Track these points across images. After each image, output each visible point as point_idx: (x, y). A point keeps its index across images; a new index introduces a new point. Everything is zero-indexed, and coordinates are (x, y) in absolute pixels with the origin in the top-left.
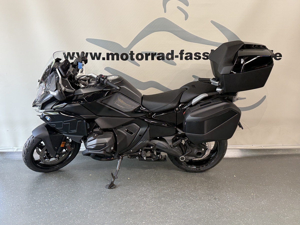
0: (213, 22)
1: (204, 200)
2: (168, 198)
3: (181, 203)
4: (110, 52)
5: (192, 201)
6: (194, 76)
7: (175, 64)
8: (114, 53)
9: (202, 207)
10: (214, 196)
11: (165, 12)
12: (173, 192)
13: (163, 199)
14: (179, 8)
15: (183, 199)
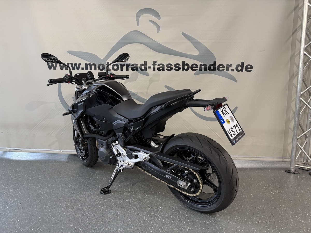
0: (183, 34)
1: (144, 212)
2: (106, 206)
3: (115, 213)
4: (88, 63)
5: (129, 212)
6: (166, 87)
7: (148, 75)
8: (92, 64)
9: (136, 220)
10: (158, 208)
11: (138, 25)
12: (117, 200)
13: (98, 208)
14: (151, 21)
15: (120, 209)
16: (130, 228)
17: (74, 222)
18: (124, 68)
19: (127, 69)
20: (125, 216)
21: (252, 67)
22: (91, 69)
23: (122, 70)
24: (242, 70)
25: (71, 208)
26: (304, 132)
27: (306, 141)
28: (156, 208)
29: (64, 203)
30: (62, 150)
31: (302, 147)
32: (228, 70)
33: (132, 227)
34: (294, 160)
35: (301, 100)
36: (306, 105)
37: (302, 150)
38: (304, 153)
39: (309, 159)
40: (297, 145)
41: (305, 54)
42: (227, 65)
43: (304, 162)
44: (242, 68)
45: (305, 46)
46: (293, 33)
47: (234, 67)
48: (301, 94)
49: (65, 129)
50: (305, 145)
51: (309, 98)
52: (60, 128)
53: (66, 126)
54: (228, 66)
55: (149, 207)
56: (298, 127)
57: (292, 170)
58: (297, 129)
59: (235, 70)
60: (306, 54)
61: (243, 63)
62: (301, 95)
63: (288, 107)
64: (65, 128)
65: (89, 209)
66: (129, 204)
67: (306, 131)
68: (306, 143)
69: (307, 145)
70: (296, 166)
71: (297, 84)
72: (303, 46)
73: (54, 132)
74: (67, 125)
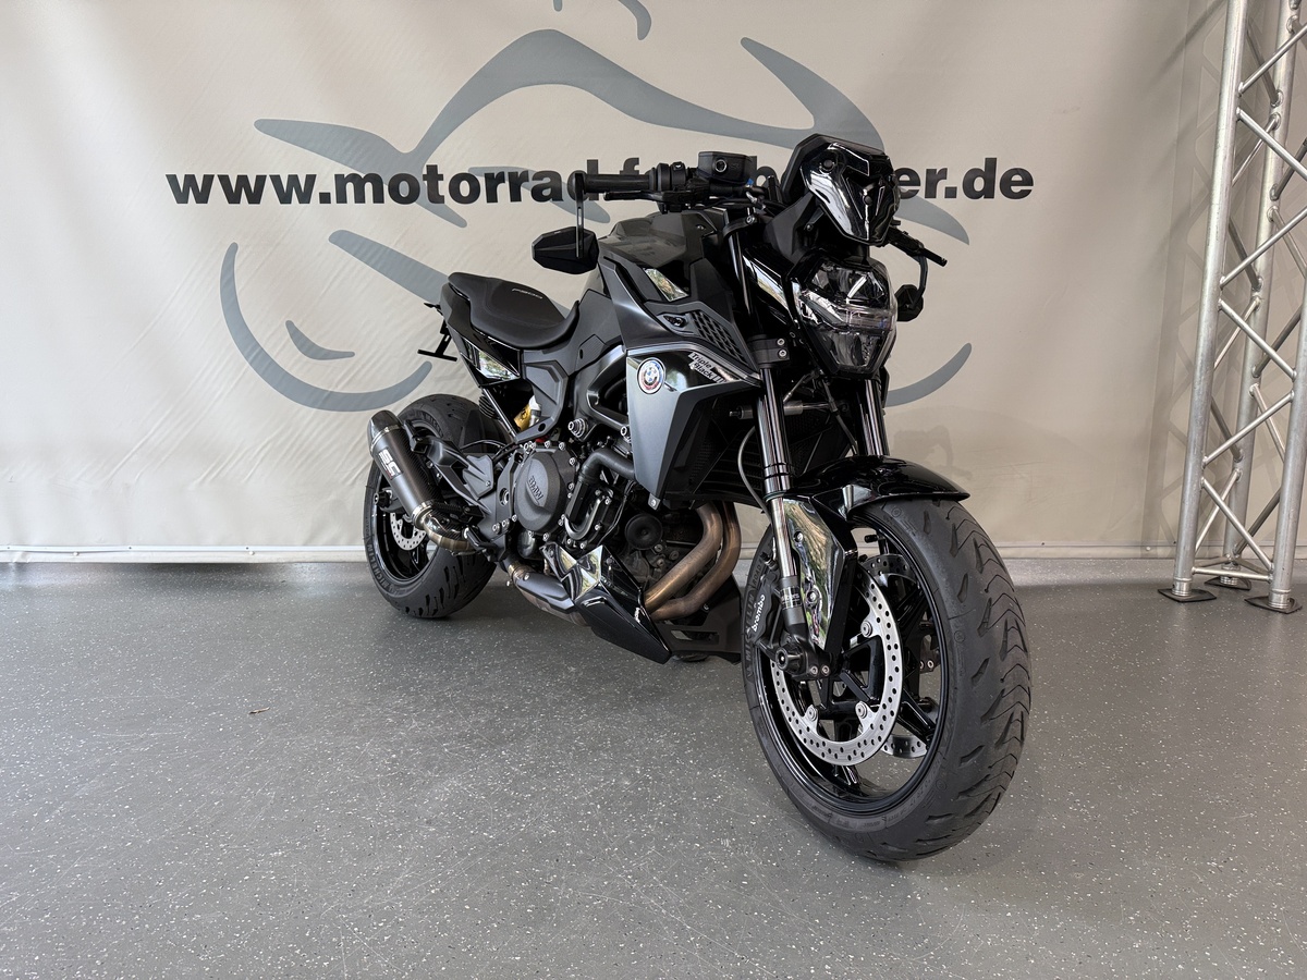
11: (558, 5)
16: (588, 808)
17: (360, 800)
18: (503, 190)
19: (515, 196)
20: (560, 767)
21: (1028, 180)
22: (360, 198)
23: (492, 197)
24: (988, 192)
25: (337, 755)
26: (1227, 439)
27: (1235, 476)
28: (677, 738)
29: (301, 736)
30: (252, 548)
31: (1220, 494)
32: (931, 193)
33: (596, 804)
34: (1188, 548)
35: (1221, 309)
36: (1242, 328)
37: (1221, 508)
38: (1229, 519)
39: (1246, 543)
40: (1204, 487)
41: (1239, 119)
42: (928, 171)
43: (1225, 555)
44: (989, 181)
45: (1242, 87)
46: (1190, 36)
47: (955, 179)
48: (1221, 282)
49: (262, 461)
50: (1230, 492)
51: (1252, 299)
52: (240, 455)
53: (263, 444)
54: (934, 177)
55: (650, 736)
56: (1206, 418)
57: (1182, 590)
58: (1204, 426)
59: (960, 192)
60: (1243, 121)
61: (991, 164)
62: (1222, 287)
63: (1166, 341)
64: (262, 455)
65: (407, 753)
66: (569, 727)
67: (1237, 433)
68: (1237, 480)
69: (1241, 487)
70: (1198, 570)
71: (1207, 244)
72: (1231, 85)
73: (215, 474)
74: (267, 440)
